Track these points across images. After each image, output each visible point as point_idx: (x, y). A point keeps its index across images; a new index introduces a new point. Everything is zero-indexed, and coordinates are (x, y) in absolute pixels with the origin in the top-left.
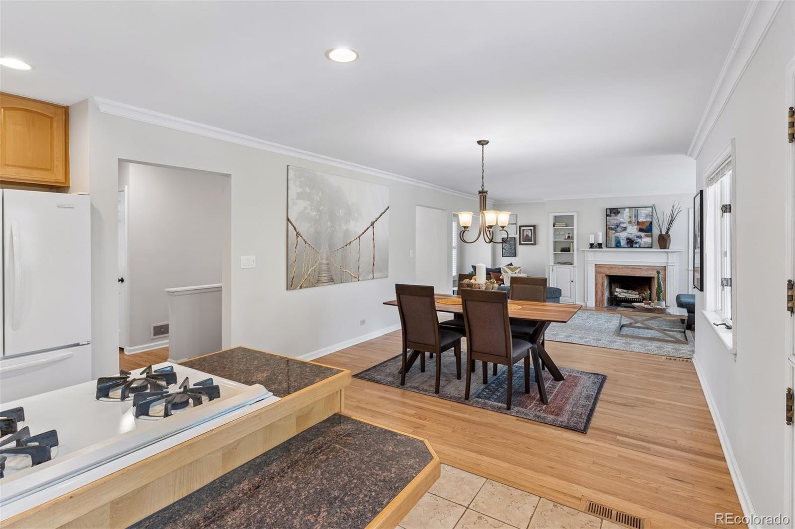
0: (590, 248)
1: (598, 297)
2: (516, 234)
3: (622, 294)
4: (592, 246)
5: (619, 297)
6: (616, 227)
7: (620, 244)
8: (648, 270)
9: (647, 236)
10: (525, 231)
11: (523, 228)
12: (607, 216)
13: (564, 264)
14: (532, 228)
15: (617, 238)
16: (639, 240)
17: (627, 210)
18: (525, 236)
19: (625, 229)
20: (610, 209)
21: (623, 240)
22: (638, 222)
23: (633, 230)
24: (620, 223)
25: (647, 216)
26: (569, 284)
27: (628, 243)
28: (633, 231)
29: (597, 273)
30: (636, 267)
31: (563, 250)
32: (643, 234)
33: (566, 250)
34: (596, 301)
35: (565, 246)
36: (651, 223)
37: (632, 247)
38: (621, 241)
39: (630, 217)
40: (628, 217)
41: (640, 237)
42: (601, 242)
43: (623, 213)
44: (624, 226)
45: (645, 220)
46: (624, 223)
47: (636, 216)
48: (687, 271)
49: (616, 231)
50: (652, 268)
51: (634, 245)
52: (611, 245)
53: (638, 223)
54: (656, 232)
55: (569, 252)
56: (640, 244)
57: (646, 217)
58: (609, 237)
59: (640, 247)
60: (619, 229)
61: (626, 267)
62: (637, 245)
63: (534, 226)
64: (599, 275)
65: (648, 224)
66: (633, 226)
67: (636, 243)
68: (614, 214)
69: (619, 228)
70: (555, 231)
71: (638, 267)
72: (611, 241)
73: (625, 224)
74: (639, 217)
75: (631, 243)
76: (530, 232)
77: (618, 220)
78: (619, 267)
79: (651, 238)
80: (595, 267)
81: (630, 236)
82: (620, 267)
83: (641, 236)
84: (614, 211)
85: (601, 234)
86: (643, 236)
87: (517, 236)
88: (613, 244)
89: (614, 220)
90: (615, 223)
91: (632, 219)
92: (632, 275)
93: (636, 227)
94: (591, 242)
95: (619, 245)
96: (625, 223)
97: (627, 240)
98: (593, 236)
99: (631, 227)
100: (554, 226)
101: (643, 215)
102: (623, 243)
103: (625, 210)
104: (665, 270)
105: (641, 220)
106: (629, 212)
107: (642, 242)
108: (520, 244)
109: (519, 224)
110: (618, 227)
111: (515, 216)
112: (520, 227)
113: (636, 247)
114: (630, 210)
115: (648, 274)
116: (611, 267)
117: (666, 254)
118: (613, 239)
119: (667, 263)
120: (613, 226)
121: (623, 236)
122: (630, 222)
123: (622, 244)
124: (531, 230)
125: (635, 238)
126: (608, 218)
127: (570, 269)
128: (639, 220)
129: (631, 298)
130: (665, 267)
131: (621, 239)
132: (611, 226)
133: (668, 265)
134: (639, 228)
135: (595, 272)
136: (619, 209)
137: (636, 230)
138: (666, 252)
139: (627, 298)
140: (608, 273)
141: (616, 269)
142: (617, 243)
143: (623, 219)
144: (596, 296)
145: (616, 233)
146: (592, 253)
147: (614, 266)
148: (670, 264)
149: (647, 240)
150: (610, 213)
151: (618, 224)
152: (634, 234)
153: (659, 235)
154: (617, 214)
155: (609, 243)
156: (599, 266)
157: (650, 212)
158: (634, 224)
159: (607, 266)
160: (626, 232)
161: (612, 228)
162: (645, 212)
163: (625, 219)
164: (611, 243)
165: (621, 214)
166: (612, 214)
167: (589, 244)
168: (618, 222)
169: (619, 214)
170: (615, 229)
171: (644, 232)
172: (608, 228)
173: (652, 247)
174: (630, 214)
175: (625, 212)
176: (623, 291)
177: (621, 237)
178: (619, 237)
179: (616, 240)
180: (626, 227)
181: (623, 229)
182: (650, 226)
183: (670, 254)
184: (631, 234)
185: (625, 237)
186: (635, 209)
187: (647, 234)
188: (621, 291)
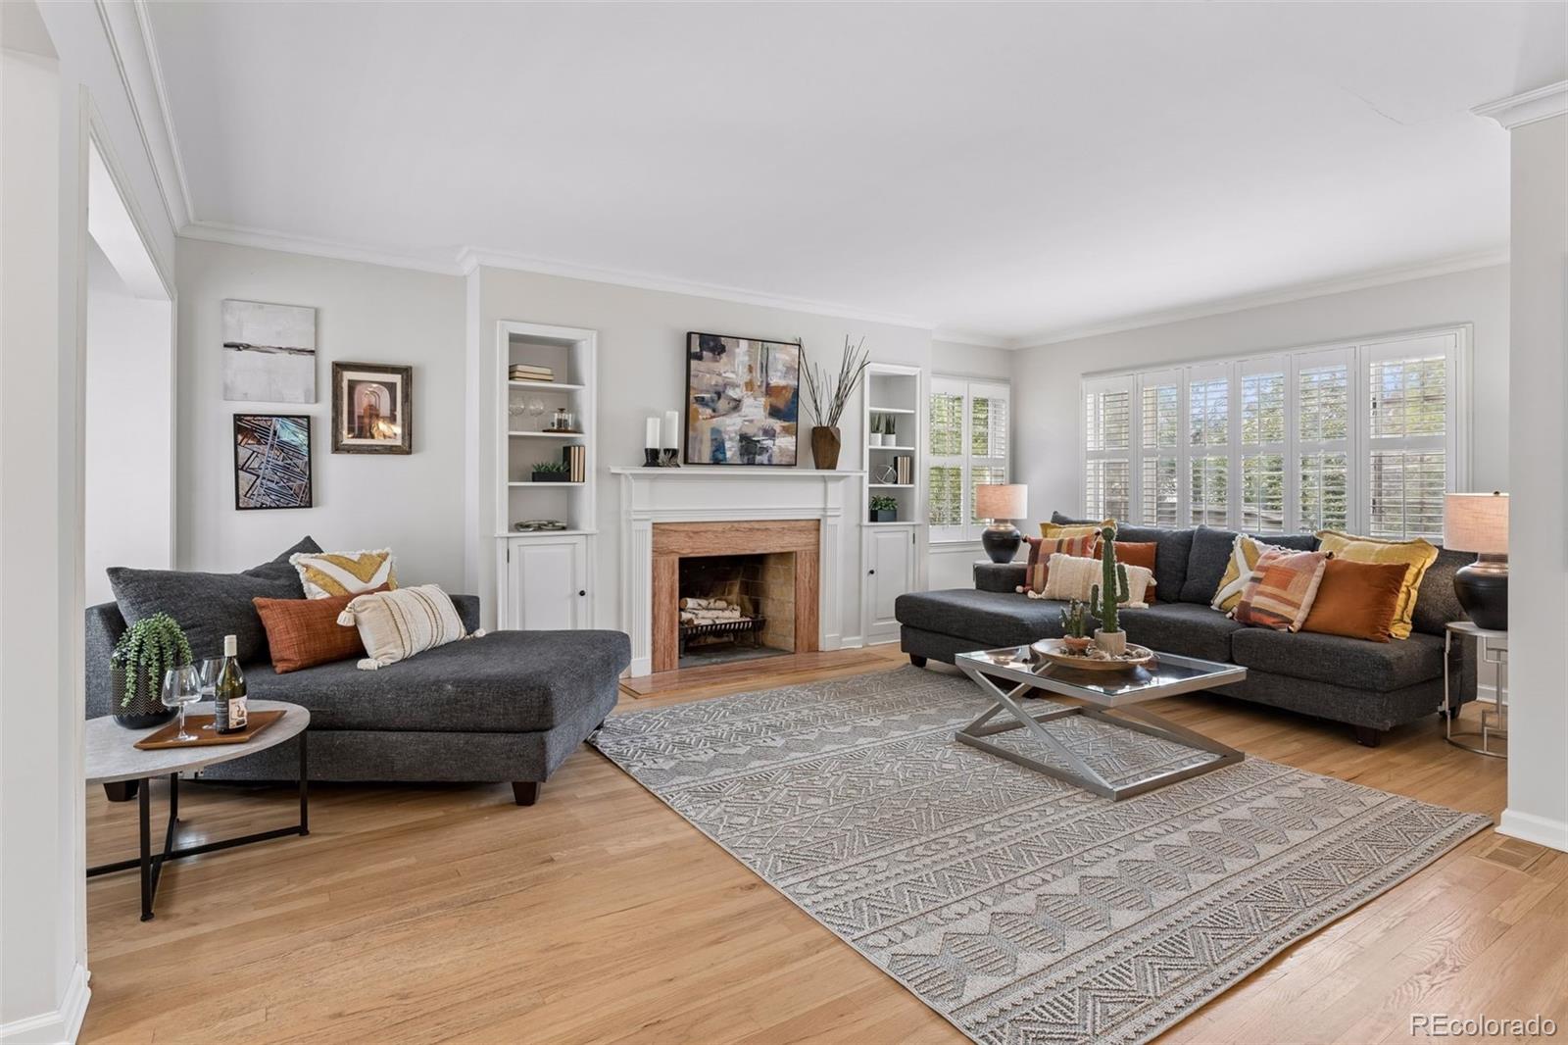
0: (648, 464)
1: (660, 637)
2: (317, 400)
3: (702, 613)
4: (652, 458)
5: (697, 627)
6: (715, 396)
7: (725, 453)
8: (782, 533)
9: (786, 431)
10: (359, 388)
11: (348, 375)
12: (690, 356)
13: (539, 528)
14: (397, 379)
15: (715, 431)
16: (768, 443)
17: (744, 344)
18: (358, 411)
19: (737, 405)
20: (701, 335)
21: (731, 439)
22: (768, 384)
23: (756, 410)
24: (725, 385)
25: (788, 370)
26: (569, 603)
27: (743, 451)
28: (755, 412)
29: (658, 551)
30: (756, 526)
31: (540, 475)
32: (777, 425)
33: (561, 472)
34: (654, 652)
35: (549, 458)
36: (796, 393)
37: (751, 463)
38: (728, 445)
39: (751, 369)
40: (746, 370)
41: (770, 433)
42: (676, 447)
43: (733, 355)
44: (735, 397)
45: (782, 383)
46: (734, 386)
47: (765, 368)
48: (858, 529)
49: (714, 411)
50: (792, 526)
51: (758, 459)
52: (700, 458)
53: (769, 391)
54: (807, 420)
55: (570, 481)
56: (771, 456)
57: (786, 373)
58: (695, 430)
59: (770, 464)
60: (722, 405)
61: (735, 526)
62: (764, 458)
63: (406, 372)
64: (662, 560)
65: (789, 395)
66: (755, 398)
67: (764, 450)
68: (711, 355)
69: (721, 401)
70: (511, 388)
71: (761, 526)
72: (701, 441)
73: (738, 390)
74: (770, 373)
75: (750, 449)
76: (385, 395)
77: (720, 375)
78: (715, 528)
79: (794, 437)
80: (653, 536)
81: (750, 431)
82: (720, 527)
83: (775, 431)
84: (712, 345)
85: (677, 413)
86: (778, 431)
87: (322, 411)
88: (706, 457)
89: (708, 372)
90: (713, 383)
91: (754, 374)
92: (748, 552)
93: (763, 399)
94: (649, 446)
95: (721, 456)
96: (738, 386)
97: (741, 441)
98: (659, 420)
99: (752, 400)
100: (511, 376)
101: (780, 367)
102: (732, 449)
103: (738, 345)
104: (818, 530)
105: (776, 380)
106: (750, 353)
107: (775, 449)
108: (338, 448)
109: (329, 356)
110: (719, 398)
111: (313, 310)
112: (339, 367)
113: (762, 464)
114: (750, 346)
115: (782, 543)
116: (695, 529)
117: (820, 486)
118: (707, 437)
119: (824, 509)
120: (707, 392)
121: (732, 426)
122: (749, 385)
123: (729, 454)
124: (391, 387)
125: (759, 436)
126: (694, 363)
127: (568, 550)
128: (771, 382)
129: (726, 624)
130: (819, 520)
131: (727, 437)
132: (701, 392)
133: (825, 516)
134: (771, 405)
135: (653, 551)
136: (723, 339)
137: (762, 410)
138: (824, 479)
139: (717, 625)
140: (689, 551)
141: (710, 535)
142: (717, 450)
143: (733, 372)
144: (653, 635)
145: (712, 417)
146: (645, 485)
147: (703, 528)
148: (829, 514)
149: (786, 442)
150: (698, 350)
151: (721, 389)
152: (759, 425)
153: (815, 428)
154: (719, 354)
155: (694, 449)
156: (663, 530)
157: (793, 361)
158: (758, 392)
159: (686, 528)
160: (740, 416)
161: (703, 398)
162: (782, 357)
163: (737, 375)
164: (700, 451)
165: (727, 356)
166: (704, 353)
167: (646, 450)
168: (720, 380)
169: (724, 355)
170: (710, 404)
171: (780, 419)
172: (692, 397)
173: (795, 465)
174: (750, 360)
175: (737, 350)
176: (700, 605)
177: (726, 432)
178: (722, 429)
179: (712, 440)
180: (740, 401)
181: (732, 404)
182: (793, 403)
183: (831, 486)
184: (751, 421)
185: (736, 433)
186: (762, 345)
187: (786, 424)
188: (696, 606)
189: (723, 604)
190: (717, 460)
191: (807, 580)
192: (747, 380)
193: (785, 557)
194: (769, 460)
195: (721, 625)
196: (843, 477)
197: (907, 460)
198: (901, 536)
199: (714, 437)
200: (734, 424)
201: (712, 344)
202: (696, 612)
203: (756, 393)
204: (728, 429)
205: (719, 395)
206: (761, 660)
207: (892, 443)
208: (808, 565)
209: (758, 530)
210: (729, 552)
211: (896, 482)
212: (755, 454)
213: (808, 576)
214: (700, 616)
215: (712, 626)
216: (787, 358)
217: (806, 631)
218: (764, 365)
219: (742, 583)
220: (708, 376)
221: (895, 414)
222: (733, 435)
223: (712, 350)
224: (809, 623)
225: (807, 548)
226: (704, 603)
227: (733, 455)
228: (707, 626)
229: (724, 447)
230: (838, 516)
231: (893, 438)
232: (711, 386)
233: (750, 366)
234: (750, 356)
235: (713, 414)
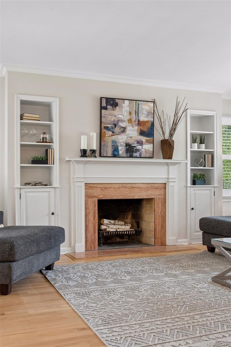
0: (82, 156)
1: (89, 235)
3: (111, 226)
4: (84, 153)
5: (108, 232)
6: (113, 126)
7: (118, 152)
8: (147, 189)
9: (148, 142)
12: (102, 108)
13: (35, 185)
15: (114, 142)
16: (139, 147)
17: (127, 102)
19: (124, 130)
20: (107, 98)
21: (121, 146)
22: (139, 120)
23: (134, 132)
24: (118, 121)
25: (149, 113)
26: (47, 218)
27: (127, 151)
29: (88, 196)
31: (35, 161)
32: (144, 139)
33: (44, 160)
34: (86, 242)
35: (40, 154)
36: (153, 124)
37: (131, 156)
38: (120, 148)
39: (130, 113)
40: (128, 114)
41: (140, 143)
42: (95, 148)
43: (122, 107)
44: (123, 126)
45: (146, 119)
46: (123, 121)
47: (137, 113)
48: (185, 188)
49: (113, 132)
50: (152, 186)
51: (135, 154)
52: (107, 154)
53: (139, 123)
54: (158, 136)
55: (48, 164)
56: (141, 153)
57: (148, 115)
58: (104, 141)
59: (140, 157)
60: (117, 130)
61: (124, 185)
62: (137, 154)
64: (90, 200)
65: (149, 125)
66: (133, 127)
68: (111, 107)
70: (22, 124)
72: (107, 146)
73: (124, 123)
74: (140, 115)
75: (130, 150)
77: (115, 116)
78: (115, 186)
79: (152, 145)
80: (85, 189)
81: (130, 141)
82: (117, 186)
83: (143, 142)
85: (95, 134)
86: (144, 142)
88: (110, 153)
89: (110, 115)
90: (112, 120)
91: (132, 116)
93: (136, 127)
94: (82, 148)
95: (116, 153)
96: (124, 121)
97: (126, 146)
98: (86, 136)
99: (131, 127)
100: (21, 118)
101: (145, 112)
102: (122, 150)
103: (124, 103)
104: (165, 188)
105: (142, 118)
106: (129, 106)
107: (143, 150)
110: (115, 127)
113: (136, 157)
114: (130, 103)
115: (147, 194)
116: (105, 187)
117: (166, 167)
118: (110, 144)
119: (168, 178)
120: (110, 124)
121: (122, 139)
122: (130, 121)
123: (120, 152)
125: (135, 144)
126: (103, 111)
127: (47, 194)
128: (140, 119)
129: (122, 231)
130: (166, 183)
131: (119, 144)
132: (107, 124)
133: (168, 182)
134: (140, 130)
135: (85, 196)
136: (117, 100)
137: (136, 132)
138: (167, 164)
139: (118, 232)
140: (102, 196)
141: (112, 189)
142: (115, 151)
143: (122, 115)
144: (86, 234)
145: (112, 136)
146: (81, 166)
147: (109, 186)
148: (170, 181)
149: (148, 147)
150: (105, 105)
151: (116, 123)
152: (135, 139)
153: (162, 140)
154: (115, 107)
155: (104, 150)
156: (90, 187)
157: (151, 109)
158: (134, 124)
159: (100, 186)
160: (125, 135)
161: (108, 127)
162: (146, 108)
163: (124, 116)
164: (107, 151)
165: (119, 108)
166: (108, 106)
167: (81, 150)
168: (116, 119)
169: (117, 107)
170: (111, 129)
171: (145, 136)
172: (102, 126)
173: (153, 158)
174: (130, 109)
175: (124, 105)
176: (110, 222)
177: (119, 142)
178: (117, 141)
179: (112, 146)
180: (125, 128)
181: (122, 129)
182: (151, 129)
183: (171, 167)
184: (131, 137)
185: (124, 143)
186: (136, 102)
187: (148, 138)
188: (108, 223)
189: (123, 223)
190: (115, 155)
191: (160, 211)
192: (129, 119)
193: (150, 200)
194: (140, 155)
195: (120, 231)
196: (176, 163)
197: (210, 156)
198: (208, 192)
199: (113, 145)
200: (123, 139)
201: (111, 102)
202: (108, 225)
203: (133, 124)
204: (120, 141)
205: (115, 125)
206: (137, 248)
207: (203, 148)
208: (160, 204)
209: (136, 187)
210: (121, 198)
211: (205, 166)
212: (133, 152)
213: (160, 209)
214: (110, 227)
215: (115, 232)
216: (148, 108)
217: (160, 236)
218: (137, 111)
219: (132, 214)
220: (110, 116)
221: (205, 134)
222: (122, 144)
223: (112, 105)
224: (161, 231)
225: (160, 196)
226: (112, 222)
227: (123, 153)
228: (113, 232)
229: (118, 149)
230: (175, 182)
231: (203, 145)
232: (111, 121)
233: (130, 112)
234: (130, 107)
235: (113, 134)
